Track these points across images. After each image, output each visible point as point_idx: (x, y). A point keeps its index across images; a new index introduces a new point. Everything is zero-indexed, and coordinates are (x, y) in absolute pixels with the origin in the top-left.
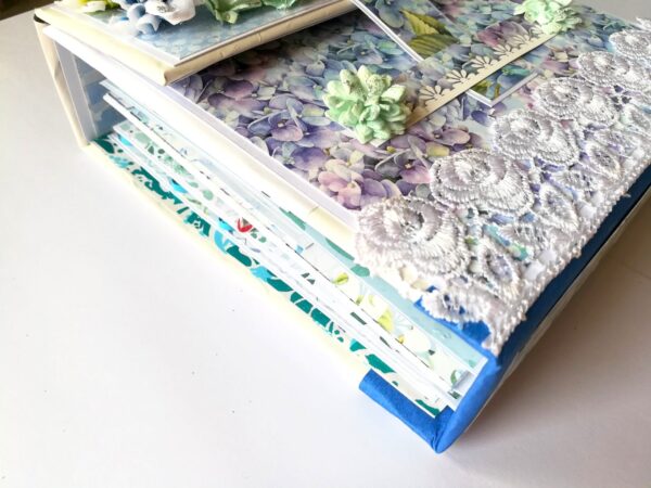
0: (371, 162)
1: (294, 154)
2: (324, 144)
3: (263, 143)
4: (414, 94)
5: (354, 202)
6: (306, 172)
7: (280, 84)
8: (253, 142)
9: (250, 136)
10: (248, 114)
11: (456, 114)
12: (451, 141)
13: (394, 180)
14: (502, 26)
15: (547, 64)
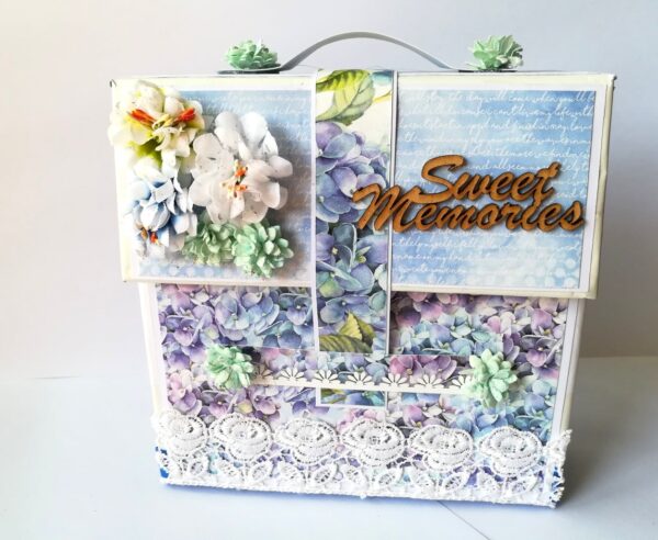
0: (205, 386)
1: (175, 353)
2: (195, 358)
3: (165, 333)
4: (280, 367)
5: (173, 400)
6: (169, 367)
7: (215, 296)
8: (161, 329)
9: (162, 324)
10: (175, 308)
11: (289, 395)
12: (259, 408)
13: (204, 404)
14: (436, 360)
15: (412, 408)
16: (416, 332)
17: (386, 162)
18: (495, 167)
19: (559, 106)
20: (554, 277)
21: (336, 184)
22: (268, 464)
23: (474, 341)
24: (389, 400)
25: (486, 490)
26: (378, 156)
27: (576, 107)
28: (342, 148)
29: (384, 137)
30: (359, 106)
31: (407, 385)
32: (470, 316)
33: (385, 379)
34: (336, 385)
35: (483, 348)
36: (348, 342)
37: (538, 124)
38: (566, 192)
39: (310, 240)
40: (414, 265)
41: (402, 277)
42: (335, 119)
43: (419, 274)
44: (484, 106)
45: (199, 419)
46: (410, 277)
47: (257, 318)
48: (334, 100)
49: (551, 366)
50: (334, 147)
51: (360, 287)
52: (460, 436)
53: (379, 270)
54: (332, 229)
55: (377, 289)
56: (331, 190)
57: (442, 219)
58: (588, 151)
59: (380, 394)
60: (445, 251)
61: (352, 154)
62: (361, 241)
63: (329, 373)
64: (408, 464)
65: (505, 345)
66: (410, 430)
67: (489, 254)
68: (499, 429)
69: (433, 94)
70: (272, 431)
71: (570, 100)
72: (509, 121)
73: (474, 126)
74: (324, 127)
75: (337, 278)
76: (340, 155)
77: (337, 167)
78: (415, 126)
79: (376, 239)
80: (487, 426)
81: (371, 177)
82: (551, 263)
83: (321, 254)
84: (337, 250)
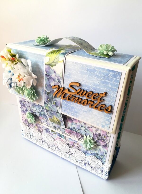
1: (23, 110)
2: (26, 113)
3: (21, 106)
4: (43, 122)
5: (23, 120)
6: (22, 113)
9: (20, 103)
10: (22, 101)
11: (45, 128)
12: (39, 129)
13: (29, 123)
14: (76, 133)
15: (71, 142)
16: (72, 125)
17: (61, 80)
18: (89, 89)
19: (109, 75)
20: (102, 124)
21: (49, 82)
22: (41, 141)
23: (86, 132)
24: (66, 138)
25: (89, 168)
26: (59, 78)
27: (115, 76)
28: (51, 73)
29: (61, 73)
30: (55, 62)
31: (69, 136)
32: (85, 125)
33: (64, 133)
34: (54, 130)
35: (88, 135)
36: (55, 122)
37: (103, 78)
38: (108, 102)
39: (43, 95)
40: (66, 109)
41: (63, 111)
42: (49, 65)
43: (67, 112)
44: (88, 70)
45: (28, 126)
46: (65, 111)
47: (38, 109)
48: (49, 60)
49: (105, 146)
50: (49, 72)
51: (54, 110)
52: (82, 153)
53: (58, 108)
54: (48, 94)
55: (58, 112)
56: (48, 84)
57: (73, 99)
58: (117, 91)
59: (64, 136)
60: (74, 108)
61: (53, 75)
62: (54, 99)
63: (52, 127)
64: (70, 154)
65: (94, 136)
66: (71, 147)
67: (85, 112)
68: (92, 156)
69: (74, 63)
70: (42, 135)
71: (113, 74)
72: (94, 76)
73: (84, 75)
74: (47, 67)
75: (49, 106)
76: (50, 75)
77: (50, 78)
78: (69, 71)
79: (58, 100)
80: (89, 154)
81: (57, 83)
82: (102, 120)
83: (45, 99)
84: (49, 100)
